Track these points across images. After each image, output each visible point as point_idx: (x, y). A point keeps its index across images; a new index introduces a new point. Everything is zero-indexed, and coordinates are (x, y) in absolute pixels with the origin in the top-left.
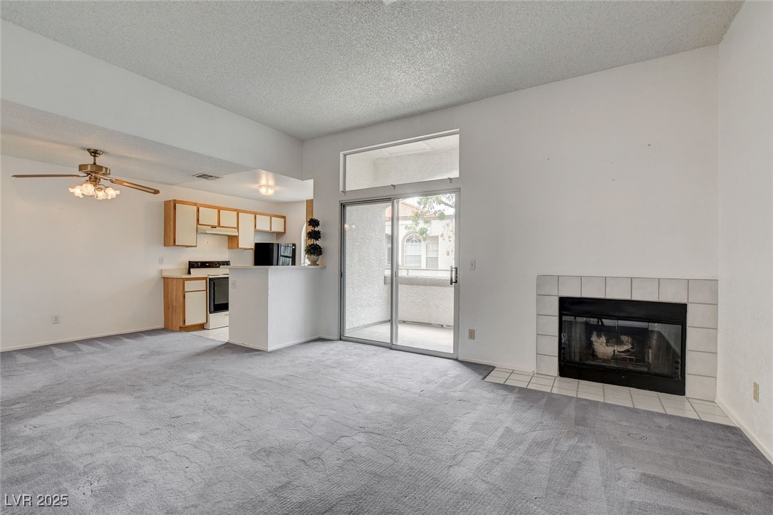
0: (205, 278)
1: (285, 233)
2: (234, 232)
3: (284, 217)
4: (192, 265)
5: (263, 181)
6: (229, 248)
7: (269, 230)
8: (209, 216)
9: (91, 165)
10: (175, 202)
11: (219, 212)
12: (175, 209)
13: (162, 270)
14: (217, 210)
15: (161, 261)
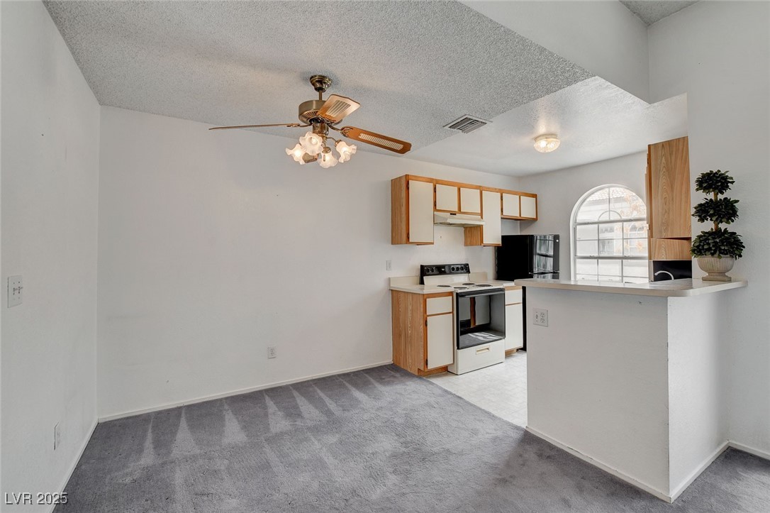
0: (451, 294)
1: (535, 220)
2: (476, 220)
3: (535, 196)
4: (425, 271)
5: (542, 129)
6: (466, 244)
7: (518, 215)
8: (447, 198)
9: (316, 101)
10: (407, 179)
11: (459, 190)
12: (408, 188)
13: (389, 279)
14: (456, 188)
15: (389, 266)
